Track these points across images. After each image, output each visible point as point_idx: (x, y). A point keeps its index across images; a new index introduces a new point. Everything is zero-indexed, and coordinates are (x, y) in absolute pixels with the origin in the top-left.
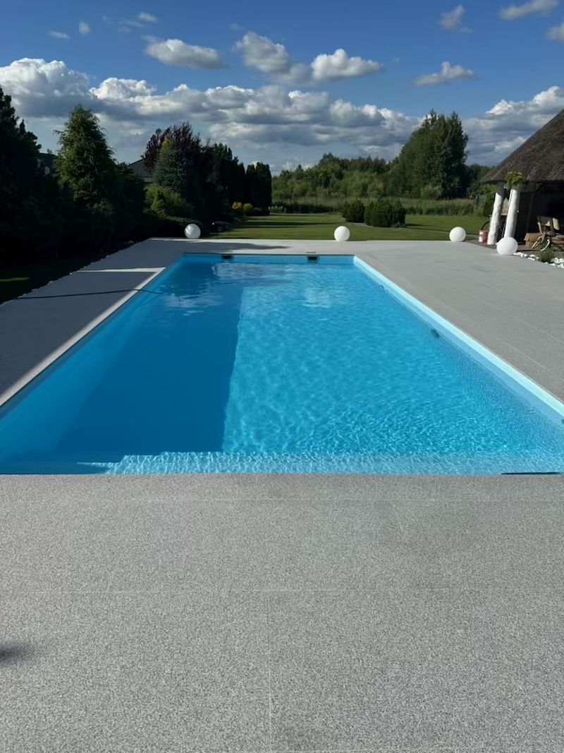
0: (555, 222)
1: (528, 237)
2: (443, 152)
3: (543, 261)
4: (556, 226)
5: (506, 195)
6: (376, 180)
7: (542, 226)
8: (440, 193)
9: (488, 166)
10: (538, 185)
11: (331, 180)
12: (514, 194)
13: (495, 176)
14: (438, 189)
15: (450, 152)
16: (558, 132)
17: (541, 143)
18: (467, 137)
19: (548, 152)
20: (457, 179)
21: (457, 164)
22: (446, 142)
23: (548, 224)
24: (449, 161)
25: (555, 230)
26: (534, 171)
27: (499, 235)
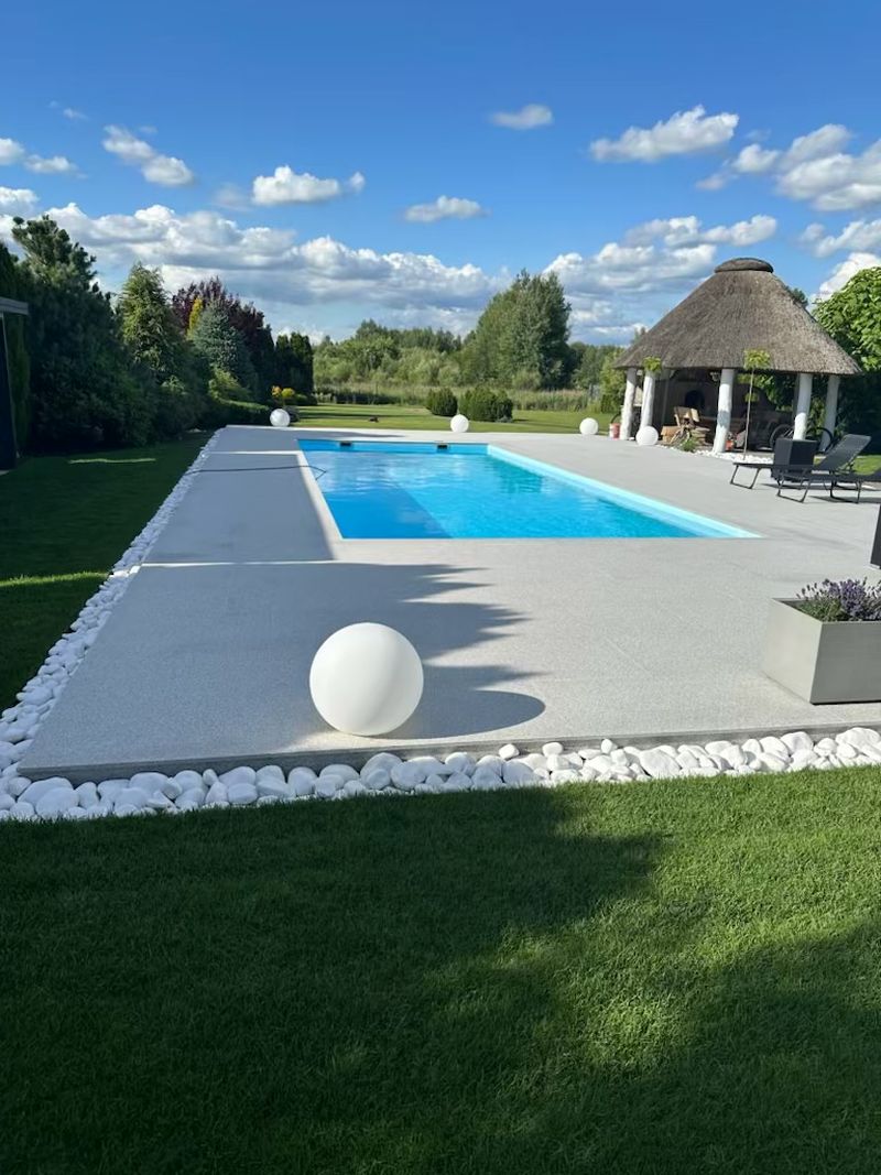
0: (694, 412)
1: (665, 430)
2: (538, 325)
3: (686, 450)
4: (695, 417)
5: (639, 384)
6: (448, 363)
7: (680, 419)
8: (537, 381)
9: (595, 345)
10: (673, 372)
11: (383, 359)
12: (648, 382)
13: (628, 360)
14: (536, 376)
15: (548, 326)
16: (692, 315)
17: (674, 326)
18: (569, 305)
19: (682, 336)
20: (559, 364)
21: (558, 341)
22: (543, 312)
23: (687, 416)
24: (547, 337)
25: (695, 423)
26: (669, 357)
27: (634, 428)
